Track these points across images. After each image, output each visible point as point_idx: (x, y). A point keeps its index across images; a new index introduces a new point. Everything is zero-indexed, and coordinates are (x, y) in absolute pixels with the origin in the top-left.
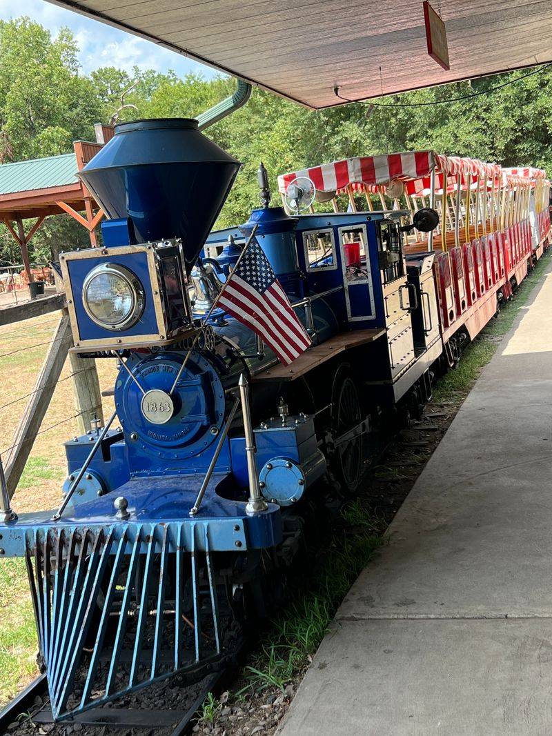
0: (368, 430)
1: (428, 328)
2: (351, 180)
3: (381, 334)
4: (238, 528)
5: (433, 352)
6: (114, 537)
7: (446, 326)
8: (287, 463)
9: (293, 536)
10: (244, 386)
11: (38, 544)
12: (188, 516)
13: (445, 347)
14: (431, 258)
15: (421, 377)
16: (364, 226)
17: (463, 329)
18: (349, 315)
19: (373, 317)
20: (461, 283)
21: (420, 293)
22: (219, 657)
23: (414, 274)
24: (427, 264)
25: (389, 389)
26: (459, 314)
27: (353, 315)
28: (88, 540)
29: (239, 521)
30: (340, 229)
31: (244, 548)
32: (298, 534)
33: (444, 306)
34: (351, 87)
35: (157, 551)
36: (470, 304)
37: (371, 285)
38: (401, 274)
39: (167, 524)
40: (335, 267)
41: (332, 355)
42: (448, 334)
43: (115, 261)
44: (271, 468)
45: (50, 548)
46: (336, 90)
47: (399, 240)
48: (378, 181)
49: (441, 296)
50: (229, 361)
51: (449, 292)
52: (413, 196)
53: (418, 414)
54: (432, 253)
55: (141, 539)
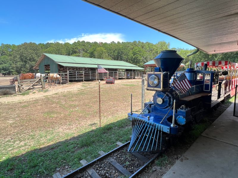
0: (203, 110)
1: (221, 94)
2: (210, 65)
3: (211, 94)
4: (168, 129)
5: (222, 99)
6: (146, 123)
7: (226, 94)
8: (183, 117)
9: (181, 131)
10: (175, 102)
11: (134, 119)
12: (160, 123)
13: (225, 98)
14: (225, 81)
15: (218, 103)
16: (210, 74)
17: (229, 95)
18: (204, 89)
19: (209, 91)
20: (231, 86)
21: (221, 87)
22: (160, 151)
23: (220, 84)
24: (224, 82)
25: (210, 105)
26: (229, 92)
27: (205, 90)
28: (142, 121)
29: (169, 128)
30: (205, 73)
31: (169, 133)
32: (182, 131)
33: (226, 90)
34: (218, 51)
35: (153, 127)
36: (232, 90)
37: (210, 85)
38: (217, 83)
39: (155, 124)
40: (203, 80)
41: (198, 97)
42: (226, 95)
43: (156, 75)
44: (179, 117)
45: (136, 121)
46: (215, 51)
47: (218, 77)
48: (216, 65)
49: (226, 88)
50: (175, 95)
51: (227, 87)
52: (223, 69)
53: (216, 110)
54: (225, 80)
55: (150, 124)
